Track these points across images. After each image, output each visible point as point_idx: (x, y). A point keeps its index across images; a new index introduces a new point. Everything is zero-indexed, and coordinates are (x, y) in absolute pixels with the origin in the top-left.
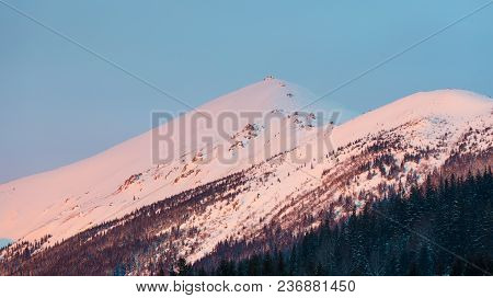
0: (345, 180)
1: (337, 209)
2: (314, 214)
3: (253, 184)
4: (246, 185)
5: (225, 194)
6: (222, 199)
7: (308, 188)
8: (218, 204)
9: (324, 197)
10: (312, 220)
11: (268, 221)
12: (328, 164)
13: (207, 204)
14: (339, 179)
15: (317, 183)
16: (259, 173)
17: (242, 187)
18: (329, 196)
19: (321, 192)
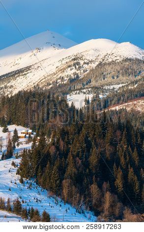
0: (63, 70)
1: (59, 81)
2: (51, 82)
3: (33, 70)
4: (31, 71)
5: (24, 73)
6: (22, 75)
7: (51, 73)
8: (21, 77)
9: (55, 76)
10: (50, 84)
11: (36, 84)
12: (59, 64)
13: (17, 77)
14: (61, 70)
15: (54, 71)
16: (36, 66)
17: (29, 71)
18: (57, 76)
19: (55, 74)
